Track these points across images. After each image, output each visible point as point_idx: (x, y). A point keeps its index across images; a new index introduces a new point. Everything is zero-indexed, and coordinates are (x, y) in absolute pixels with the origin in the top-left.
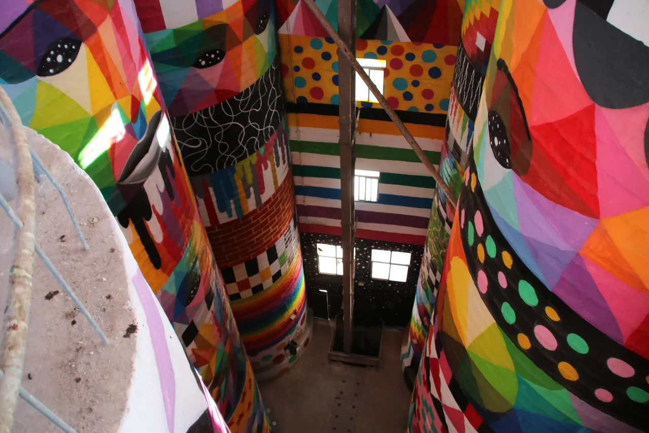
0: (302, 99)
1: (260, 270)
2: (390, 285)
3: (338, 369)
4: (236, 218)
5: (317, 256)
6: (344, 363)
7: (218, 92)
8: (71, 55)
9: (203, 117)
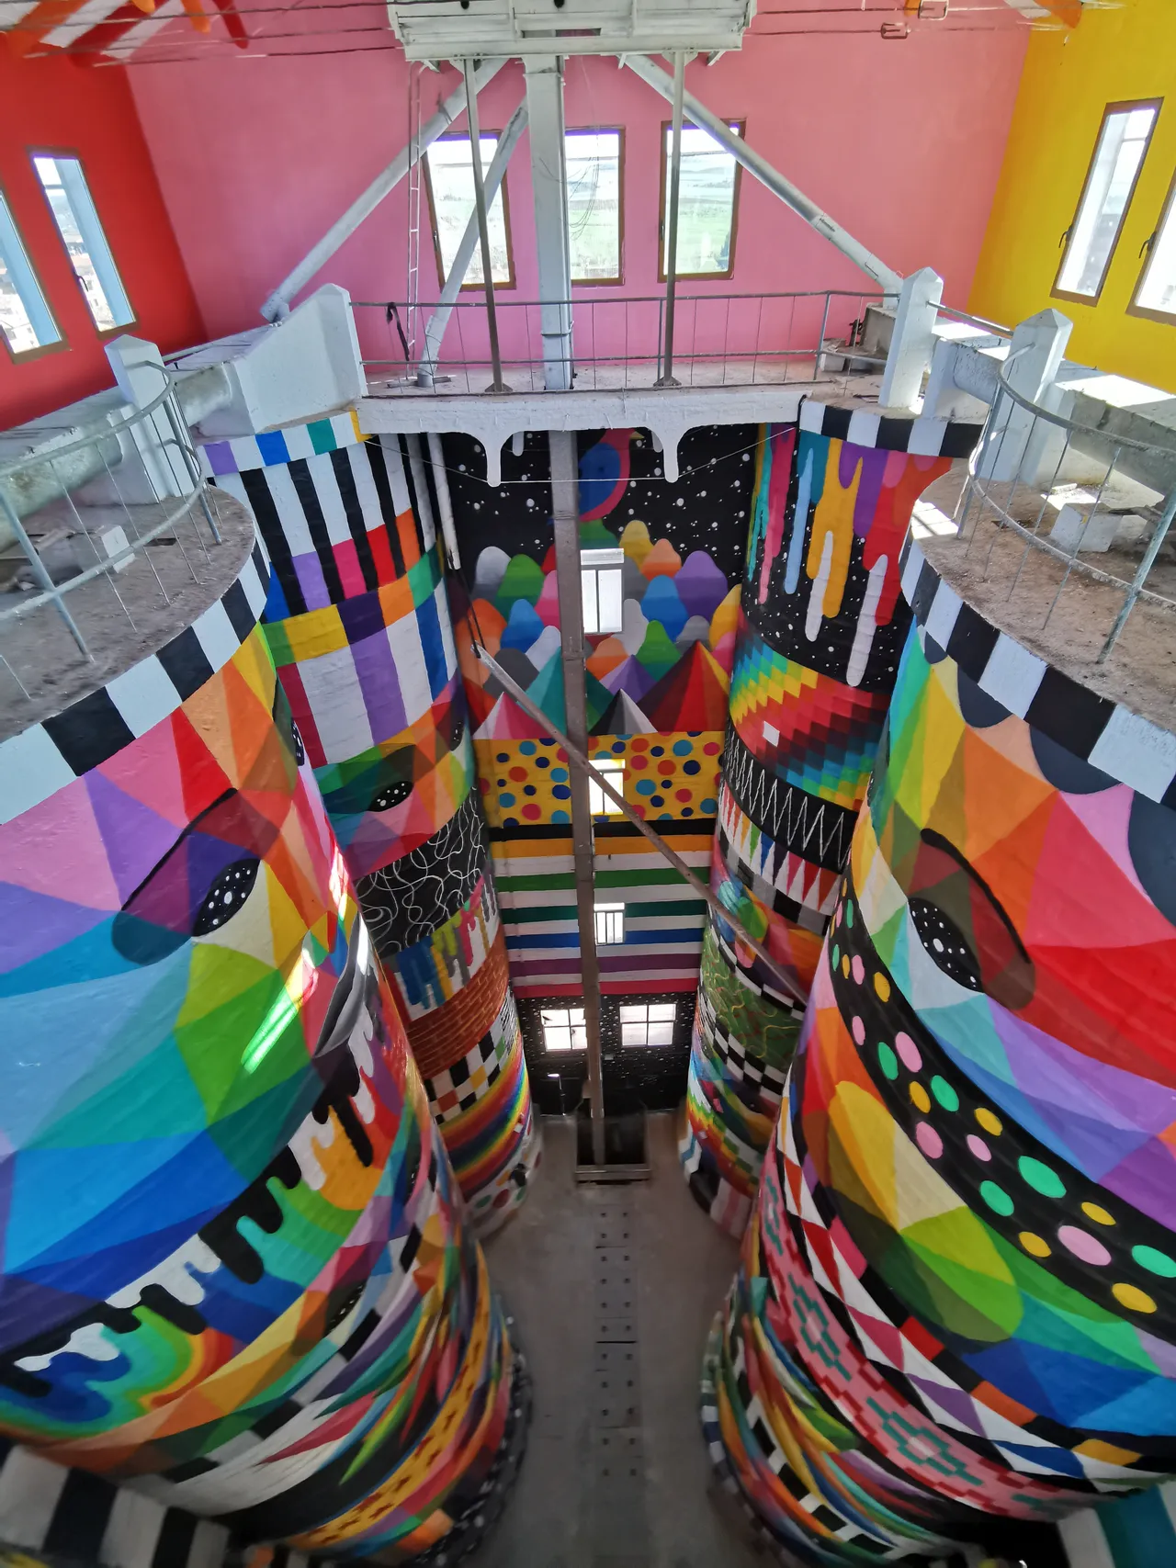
0: (511, 822)
1: (471, 1073)
2: (649, 1052)
3: (591, 1194)
4: (436, 1008)
5: (542, 1028)
6: (599, 1182)
7: (403, 838)
8: (246, 885)
9: (386, 877)
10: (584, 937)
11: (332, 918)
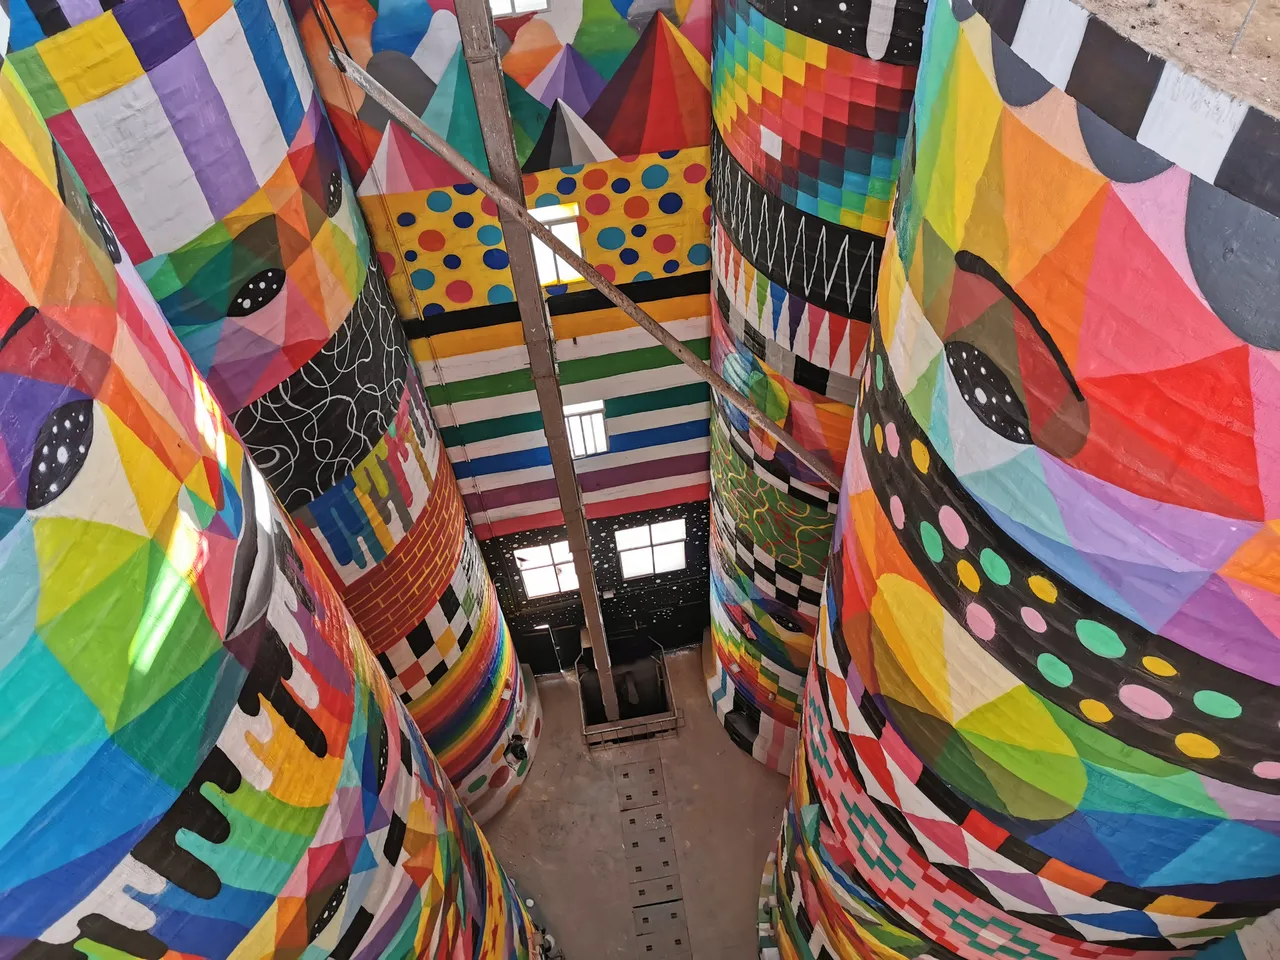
0: (433, 309)
1: (435, 639)
2: (658, 581)
3: (607, 755)
4: (375, 564)
5: (518, 572)
6: (615, 741)
9: (272, 406)
10: (557, 451)
11: (211, 466)
